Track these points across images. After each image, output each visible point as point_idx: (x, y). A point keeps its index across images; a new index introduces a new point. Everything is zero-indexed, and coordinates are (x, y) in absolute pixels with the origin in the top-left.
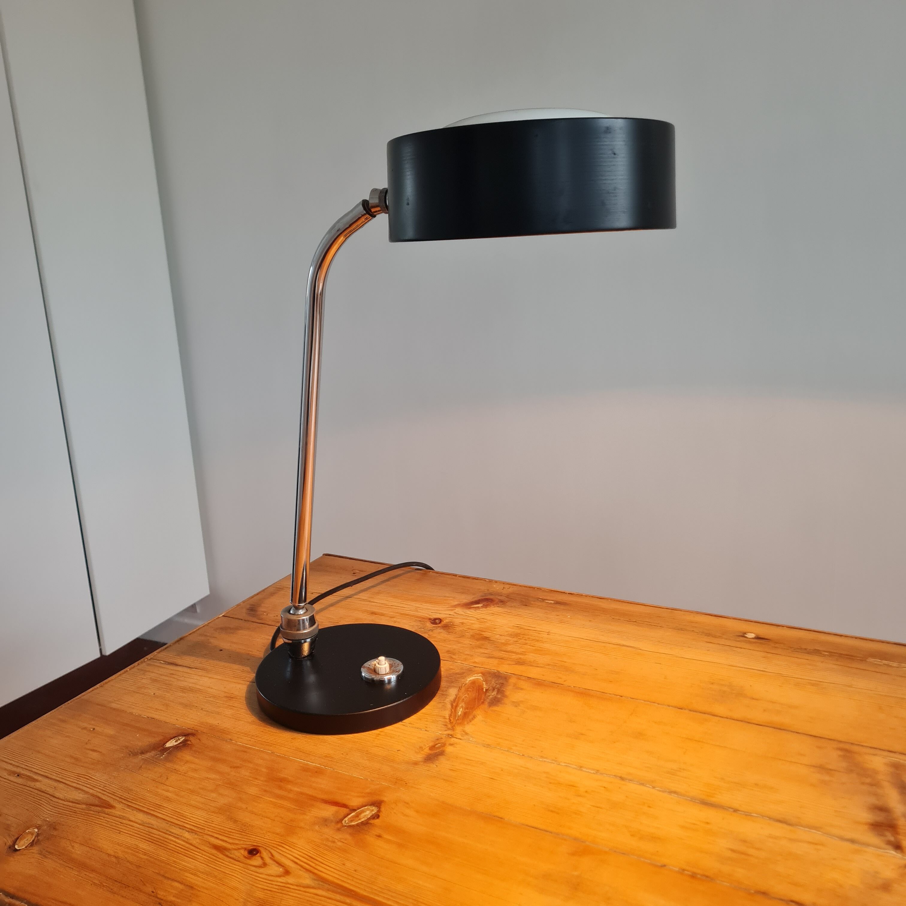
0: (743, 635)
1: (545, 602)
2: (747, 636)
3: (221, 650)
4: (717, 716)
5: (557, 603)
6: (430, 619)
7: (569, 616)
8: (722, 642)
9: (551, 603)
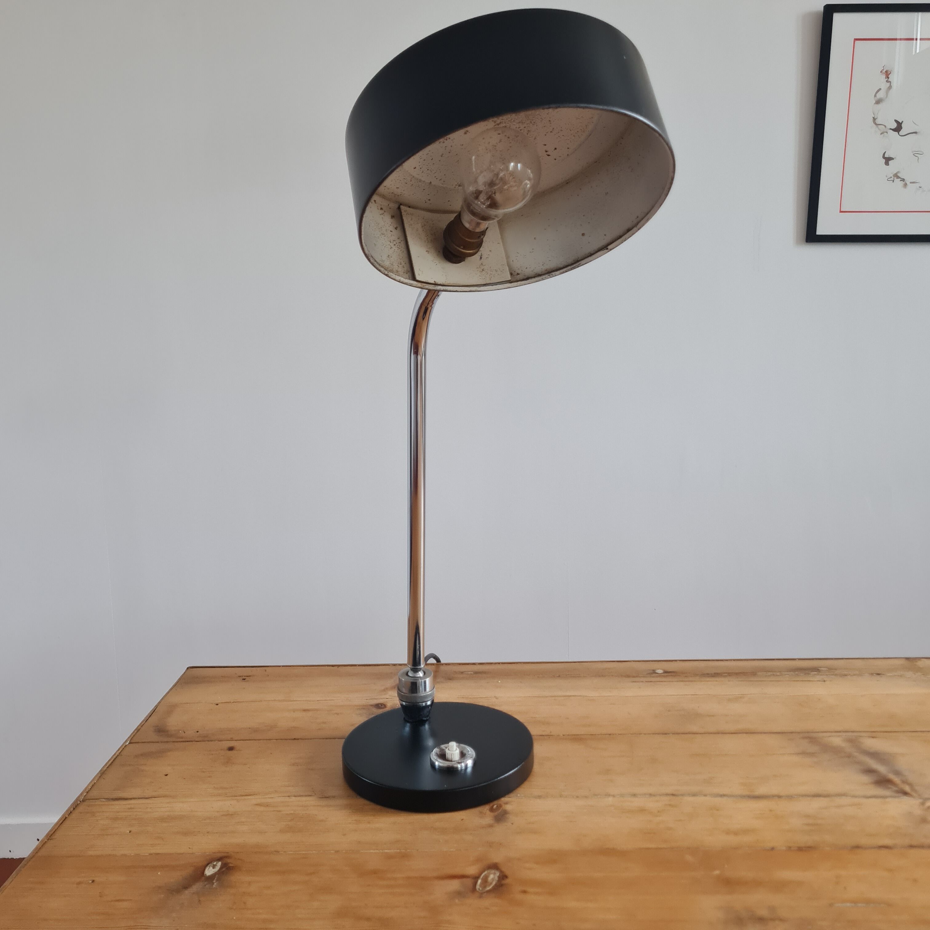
0: (654, 672)
1: (465, 674)
2: (657, 672)
3: (166, 775)
4: (697, 734)
5: (476, 673)
6: (372, 705)
7: (500, 682)
8: (642, 679)
9: (471, 674)
